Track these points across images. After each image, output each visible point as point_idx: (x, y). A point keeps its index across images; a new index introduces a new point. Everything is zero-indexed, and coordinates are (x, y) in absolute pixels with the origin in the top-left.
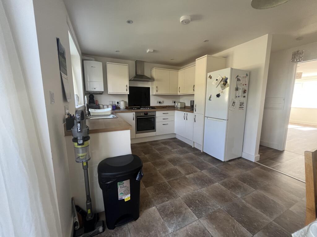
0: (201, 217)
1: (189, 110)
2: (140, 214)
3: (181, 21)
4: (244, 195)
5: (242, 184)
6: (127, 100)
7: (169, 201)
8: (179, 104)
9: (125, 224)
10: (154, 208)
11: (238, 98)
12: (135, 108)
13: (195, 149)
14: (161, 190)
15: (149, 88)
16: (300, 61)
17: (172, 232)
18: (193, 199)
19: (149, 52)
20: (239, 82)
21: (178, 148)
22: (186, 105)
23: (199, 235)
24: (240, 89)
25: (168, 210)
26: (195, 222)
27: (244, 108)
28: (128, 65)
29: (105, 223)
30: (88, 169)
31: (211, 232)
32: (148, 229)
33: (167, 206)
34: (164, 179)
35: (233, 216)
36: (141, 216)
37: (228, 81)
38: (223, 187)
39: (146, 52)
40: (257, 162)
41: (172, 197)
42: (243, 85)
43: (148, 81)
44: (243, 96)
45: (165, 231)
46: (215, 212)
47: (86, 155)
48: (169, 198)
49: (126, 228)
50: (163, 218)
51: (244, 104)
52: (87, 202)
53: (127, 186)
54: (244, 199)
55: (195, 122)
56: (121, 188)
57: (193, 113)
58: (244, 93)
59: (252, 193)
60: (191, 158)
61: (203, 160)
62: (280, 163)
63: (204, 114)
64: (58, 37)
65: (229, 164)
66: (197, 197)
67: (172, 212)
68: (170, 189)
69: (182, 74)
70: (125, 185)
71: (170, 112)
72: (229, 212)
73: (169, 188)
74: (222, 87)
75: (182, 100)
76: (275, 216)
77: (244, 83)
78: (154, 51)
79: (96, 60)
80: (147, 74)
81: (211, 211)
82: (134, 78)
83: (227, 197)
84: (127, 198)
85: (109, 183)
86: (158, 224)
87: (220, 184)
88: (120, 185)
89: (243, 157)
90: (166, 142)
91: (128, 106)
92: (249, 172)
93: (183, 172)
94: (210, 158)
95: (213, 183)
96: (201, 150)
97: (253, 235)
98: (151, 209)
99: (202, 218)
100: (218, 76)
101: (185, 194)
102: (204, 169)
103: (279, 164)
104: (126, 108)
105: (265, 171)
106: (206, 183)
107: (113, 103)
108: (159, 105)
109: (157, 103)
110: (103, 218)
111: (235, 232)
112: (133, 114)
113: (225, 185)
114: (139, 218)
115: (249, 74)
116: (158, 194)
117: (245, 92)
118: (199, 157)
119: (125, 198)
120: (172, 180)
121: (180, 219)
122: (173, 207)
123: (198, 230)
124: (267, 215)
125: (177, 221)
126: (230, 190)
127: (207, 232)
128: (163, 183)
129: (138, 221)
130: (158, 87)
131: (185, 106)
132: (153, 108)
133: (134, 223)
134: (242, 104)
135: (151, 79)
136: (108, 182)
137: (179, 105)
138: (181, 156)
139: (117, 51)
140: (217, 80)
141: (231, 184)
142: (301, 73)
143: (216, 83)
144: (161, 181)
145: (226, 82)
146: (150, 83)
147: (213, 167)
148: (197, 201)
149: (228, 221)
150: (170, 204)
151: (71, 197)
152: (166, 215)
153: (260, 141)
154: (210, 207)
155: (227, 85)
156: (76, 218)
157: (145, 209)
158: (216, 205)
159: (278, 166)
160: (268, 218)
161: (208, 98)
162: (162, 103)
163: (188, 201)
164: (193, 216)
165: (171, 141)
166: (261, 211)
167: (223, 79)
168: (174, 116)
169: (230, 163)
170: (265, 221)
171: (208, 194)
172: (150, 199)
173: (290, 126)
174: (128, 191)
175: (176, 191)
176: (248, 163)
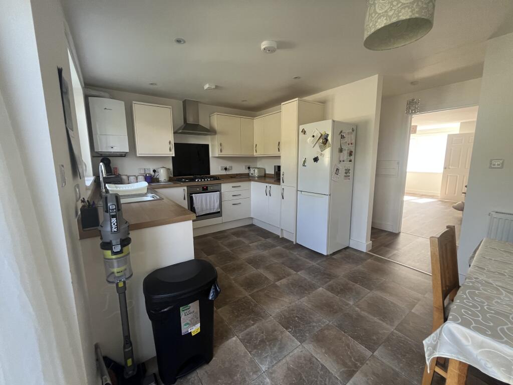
0: (304, 341)
1: (272, 180)
2: (214, 353)
3: (263, 47)
4: (357, 300)
5: (353, 285)
6: (170, 166)
7: (255, 325)
8: (256, 171)
9: (193, 371)
10: (234, 339)
11: (342, 163)
12: (187, 179)
13: (284, 240)
14: (242, 309)
15: (207, 146)
16: (415, 113)
17: (267, 369)
18: (290, 317)
19: (209, 89)
20: (343, 141)
21: (259, 241)
22: (267, 172)
23: (305, 367)
24: (345, 150)
25: (257, 339)
26: (298, 349)
27: (351, 177)
28: (171, 107)
29: (159, 378)
30: (126, 292)
31: (320, 359)
32: (230, 373)
33: (255, 333)
34: (244, 291)
35: (347, 332)
36: (216, 355)
37: (329, 138)
38: (330, 294)
39: (203, 88)
40: (369, 251)
41: (260, 318)
42: (349, 144)
43: (206, 135)
44: (349, 160)
45: (256, 370)
46: (322, 330)
47: (126, 269)
48: (255, 321)
49: (194, 377)
50: (250, 352)
51: (350, 171)
52: (125, 348)
53: (195, 311)
54: (358, 306)
55: (283, 198)
56: (185, 315)
57: (280, 184)
58: (350, 156)
59: (366, 296)
60: (280, 255)
61: (298, 256)
62: (397, 250)
63: (295, 186)
64: (60, 67)
65: (334, 259)
66: (295, 312)
67: (262, 341)
68: (256, 306)
69: (260, 124)
70: (191, 310)
71: (243, 185)
72: (340, 327)
73: (253, 305)
74: (320, 147)
75: (260, 164)
76: (396, 323)
77: (350, 142)
78: (217, 87)
79: (112, 97)
80: (203, 122)
81: (316, 329)
82: (183, 130)
83: (336, 307)
84: (195, 329)
85: (166, 310)
86: (244, 362)
87: (325, 290)
88: (183, 311)
89: (351, 246)
90: (239, 232)
91: (172, 176)
92: (360, 267)
93: (271, 277)
94: (307, 251)
95: (316, 289)
96: (294, 240)
97: (373, 353)
98: (230, 341)
99: (307, 342)
100: (315, 131)
101: (278, 310)
102: (301, 270)
103: (395, 252)
104: (170, 180)
105: (380, 264)
106: (306, 290)
107: (146, 172)
108: (224, 172)
109: (221, 170)
110: (154, 369)
111: (351, 353)
112: (184, 189)
113: (331, 289)
114: (214, 358)
115: (355, 130)
116: (237, 316)
117: (351, 154)
118: (291, 252)
119: (192, 331)
120: (258, 291)
121: (275, 349)
122: (263, 333)
123: (303, 359)
124: (387, 323)
125: (271, 352)
126: (339, 295)
127: (315, 360)
128: (244, 298)
129: (211, 363)
130: (223, 144)
131: (265, 174)
132: (216, 178)
133: (206, 368)
134: (347, 171)
135: (211, 131)
136: (164, 309)
137: (256, 173)
138: (265, 253)
139: (152, 84)
140: (313, 136)
141: (339, 286)
142: (416, 127)
143: (313, 141)
144: (240, 296)
145: (327, 140)
146: (209, 137)
147: (313, 266)
148: (296, 318)
149: (340, 339)
150: (258, 329)
151: (94, 343)
152: (255, 347)
153: (372, 222)
154: (314, 324)
155: (327, 144)
156: (106, 379)
157: (221, 343)
158: (323, 321)
159: (395, 254)
160: (388, 326)
161: (301, 163)
162: (229, 170)
163: (284, 320)
164: (293, 341)
165: (246, 229)
166: (380, 319)
167: (322, 135)
168: (249, 189)
169: (334, 257)
170: (385, 331)
171: (310, 306)
172: (227, 326)
173: (406, 198)
174: (197, 318)
175: (264, 307)
176: (358, 255)
